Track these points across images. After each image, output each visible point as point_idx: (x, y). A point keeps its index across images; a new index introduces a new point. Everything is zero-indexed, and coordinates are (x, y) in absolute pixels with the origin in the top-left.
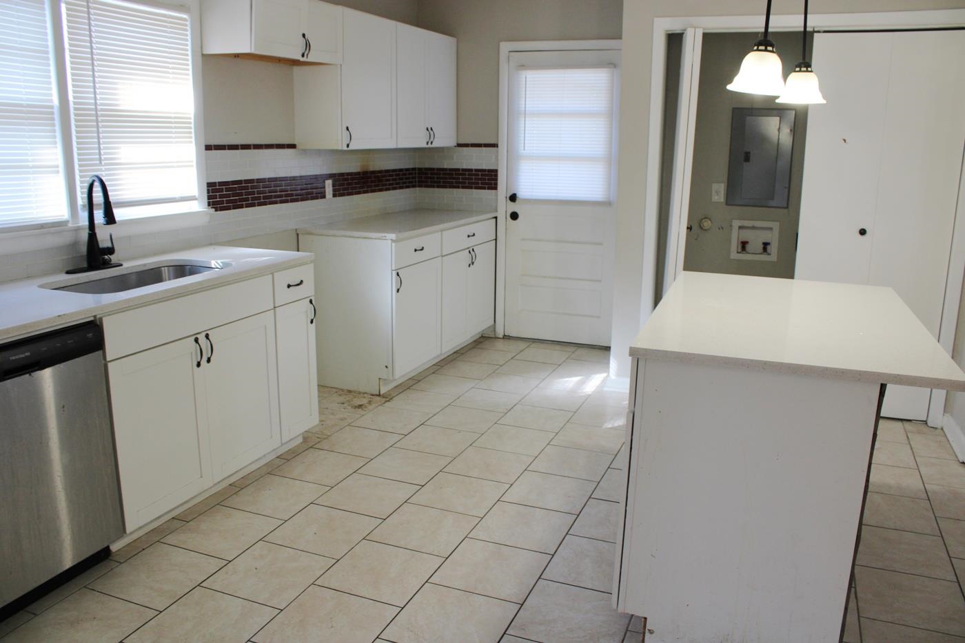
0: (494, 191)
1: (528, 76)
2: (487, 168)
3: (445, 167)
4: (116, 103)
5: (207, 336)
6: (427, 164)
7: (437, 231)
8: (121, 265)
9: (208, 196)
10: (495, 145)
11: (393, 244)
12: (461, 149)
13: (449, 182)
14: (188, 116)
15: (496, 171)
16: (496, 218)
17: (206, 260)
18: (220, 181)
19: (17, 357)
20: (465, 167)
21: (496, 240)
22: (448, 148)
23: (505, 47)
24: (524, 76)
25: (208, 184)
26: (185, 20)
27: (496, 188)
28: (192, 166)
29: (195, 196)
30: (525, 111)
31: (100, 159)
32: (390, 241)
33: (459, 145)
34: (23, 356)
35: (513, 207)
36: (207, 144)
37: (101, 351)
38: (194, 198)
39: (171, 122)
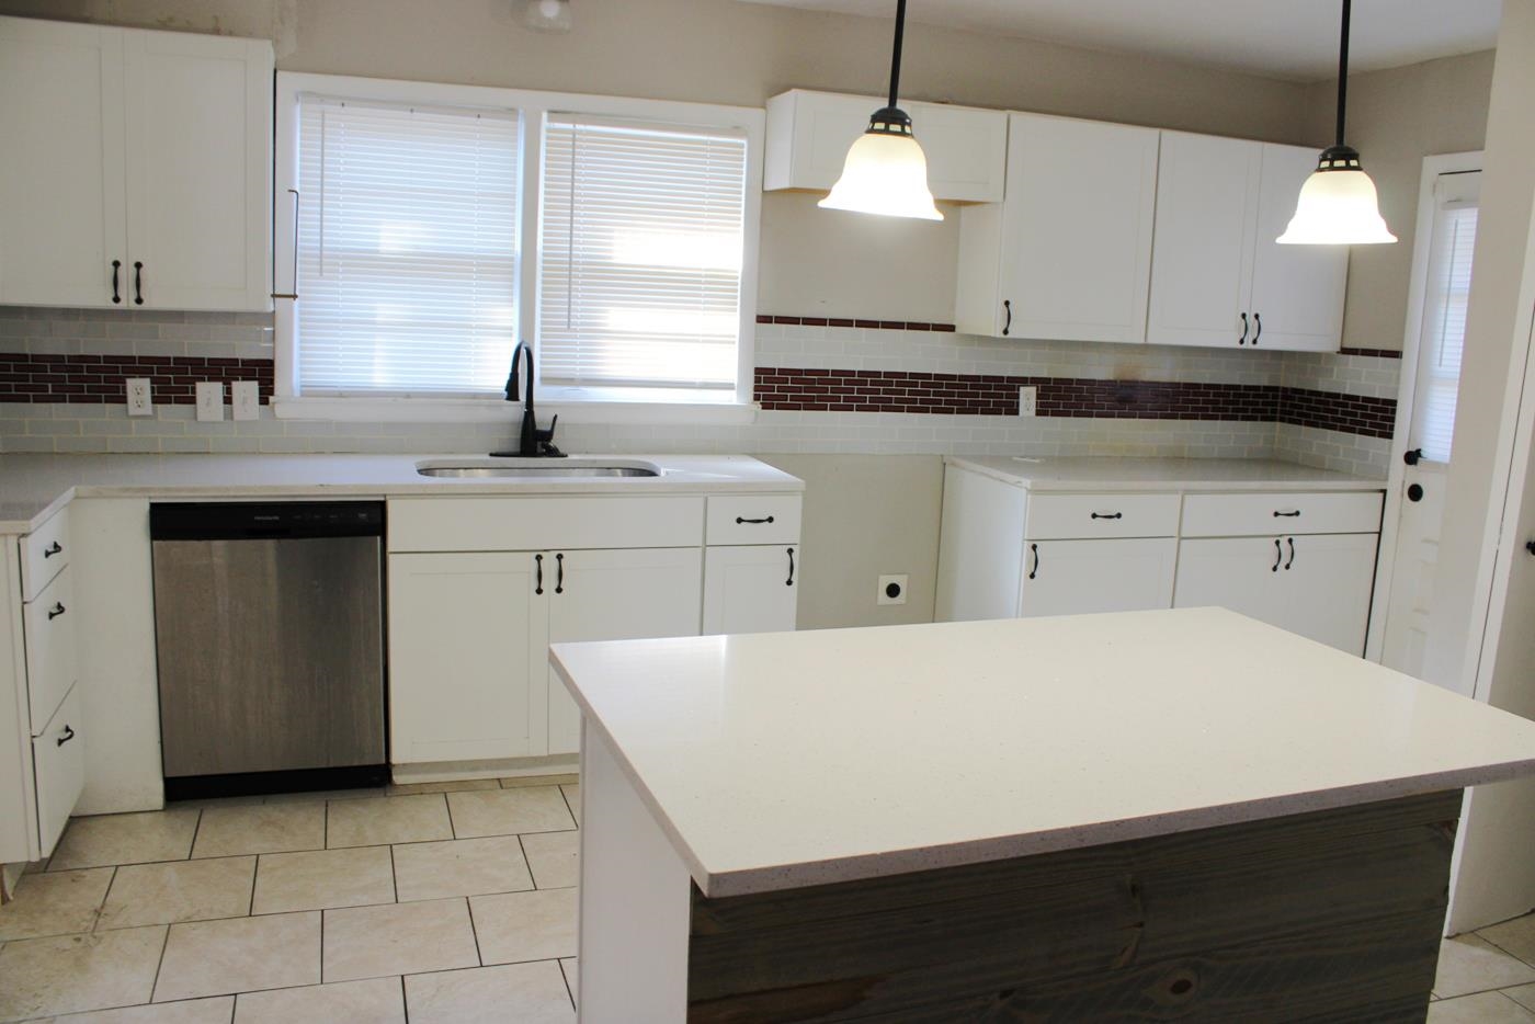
0: (1387, 441)
1: (1460, 221)
2: (1381, 397)
3: (1320, 389)
4: (609, 254)
5: (560, 557)
6: (1292, 381)
7: (1176, 492)
8: (568, 456)
9: (756, 386)
10: (1396, 354)
11: (1029, 496)
12: (1346, 356)
13: (1322, 418)
14: (732, 274)
15: (1394, 403)
16: (1384, 492)
17: (657, 465)
18: (782, 367)
19: (262, 519)
20: (1347, 392)
21: (1380, 533)
22: (1328, 355)
23: (1433, 165)
24: (1454, 222)
25: (756, 369)
26: (742, 146)
27: (1390, 436)
28: (734, 343)
29: (732, 384)
30: (1449, 289)
31: (569, 324)
32: (1024, 491)
33: (1345, 351)
34: (270, 518)
35: (1414, 475)
36: (761, 314)
37: (379, 538)
38: (729, 387)
39: (700, 282)
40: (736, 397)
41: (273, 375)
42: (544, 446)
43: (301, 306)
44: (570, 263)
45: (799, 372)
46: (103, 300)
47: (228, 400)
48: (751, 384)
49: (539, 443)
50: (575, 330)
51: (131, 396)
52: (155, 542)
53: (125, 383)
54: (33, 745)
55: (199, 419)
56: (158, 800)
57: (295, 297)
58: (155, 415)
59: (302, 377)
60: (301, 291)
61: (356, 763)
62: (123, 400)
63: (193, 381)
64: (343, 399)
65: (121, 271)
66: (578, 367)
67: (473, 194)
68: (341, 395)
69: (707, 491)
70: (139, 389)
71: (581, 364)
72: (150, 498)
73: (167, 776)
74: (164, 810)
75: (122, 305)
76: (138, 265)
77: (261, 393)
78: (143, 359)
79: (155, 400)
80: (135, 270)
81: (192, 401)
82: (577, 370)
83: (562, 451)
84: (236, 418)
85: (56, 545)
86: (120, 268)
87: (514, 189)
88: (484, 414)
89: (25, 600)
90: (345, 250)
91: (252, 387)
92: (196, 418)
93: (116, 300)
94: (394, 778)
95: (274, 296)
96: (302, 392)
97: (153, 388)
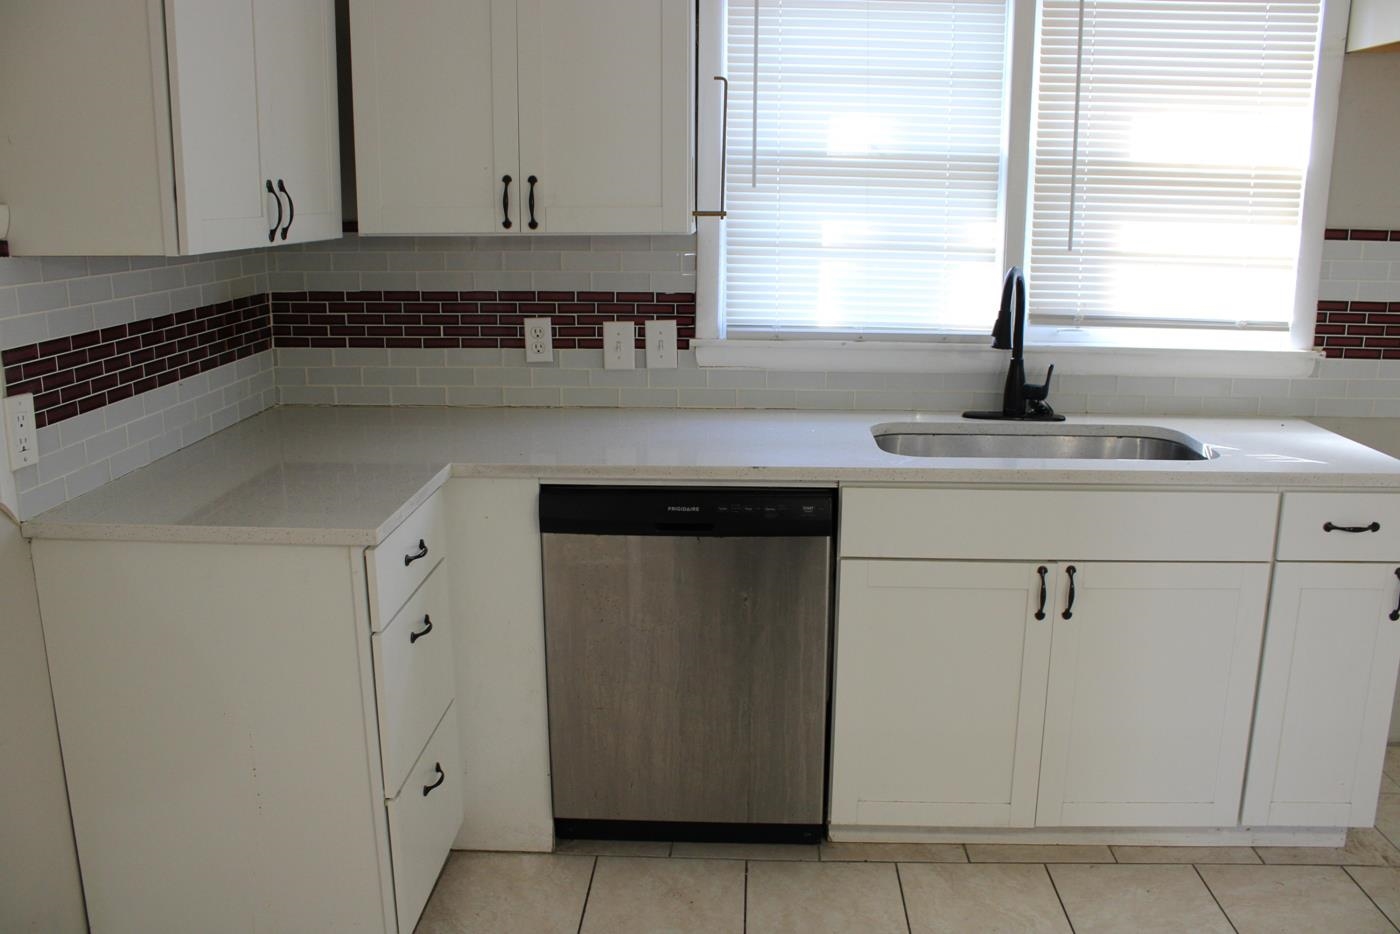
5: (1071, 571)
8: (1064, 420)
9: (1317, 326)
14: (1297, 174)
17: (1196, 438)
18: (1357, 299)
19: (678, 509)
25: (1320, 302)
28: (1291, 266)
29: (1287, 324)
31: (1070, 244)
34: (688, 509)
36: (1329, 228)
37: (828, 538)
38: (1282, 327)
39: (1248, 185)
40: (1293, 342)
41: (694, 312)
42: (1033, 405)
43: (729, 225)
44: (1074, 162)
45: (1382, 306)
46: (491, 225)
47: (640, 344)
48: (1312, 324)
49: (1028, 401)
50: (1078, 253)
51: (529, 339)
52: (545, 535)
53: (523, 323)
54: (387, 808)
55: (607, 367)
56: (546, 838)
57: (722, 214)
58: (556, 363)
59: (729, 314)
60: (730, 207)
61: (785, 822)
62: (521, 344)
63: (600, 321)
64: (780, 342)
65: (513, 186)
66: (1079, 302)
67: (947, 75)
68: (777, 337)
69: (1282, 485)
70: (538, 329)
71: (1084, 297)
72: (539, 479)
73: (557, 816)
74: (553, 853)
75: (514, 230)
76: (532, 180)
77: (679, 334)
78: (543, 295)
79: (557, 344)
80: (528, 185)
81: (599, 344)
82: (1079, 306)
83: (1056, 411)
84: (649, 366)
85: (422, 545)
86: (511, 184)
87: (1000, 67)
88: (957, 363)
89: (374, 630)
90: (783, 154)
91: (670, 327)
92: (603, 367)
93: (507, 224)
94: (831, 833)
95: (696, 213)
96: (728, 332)
97: (554, 329)
